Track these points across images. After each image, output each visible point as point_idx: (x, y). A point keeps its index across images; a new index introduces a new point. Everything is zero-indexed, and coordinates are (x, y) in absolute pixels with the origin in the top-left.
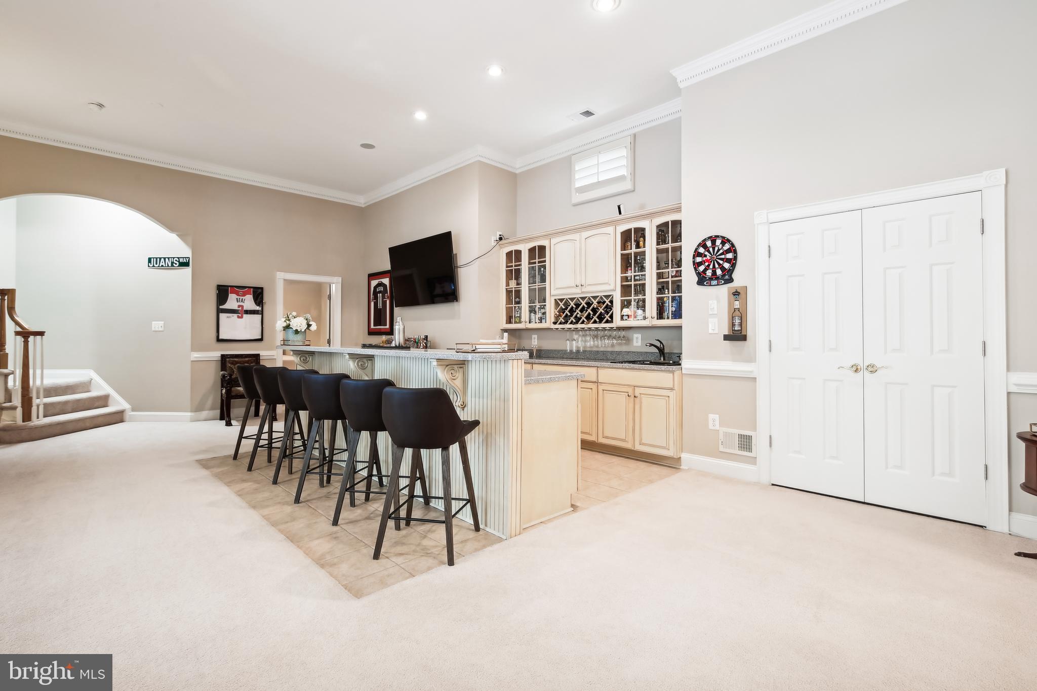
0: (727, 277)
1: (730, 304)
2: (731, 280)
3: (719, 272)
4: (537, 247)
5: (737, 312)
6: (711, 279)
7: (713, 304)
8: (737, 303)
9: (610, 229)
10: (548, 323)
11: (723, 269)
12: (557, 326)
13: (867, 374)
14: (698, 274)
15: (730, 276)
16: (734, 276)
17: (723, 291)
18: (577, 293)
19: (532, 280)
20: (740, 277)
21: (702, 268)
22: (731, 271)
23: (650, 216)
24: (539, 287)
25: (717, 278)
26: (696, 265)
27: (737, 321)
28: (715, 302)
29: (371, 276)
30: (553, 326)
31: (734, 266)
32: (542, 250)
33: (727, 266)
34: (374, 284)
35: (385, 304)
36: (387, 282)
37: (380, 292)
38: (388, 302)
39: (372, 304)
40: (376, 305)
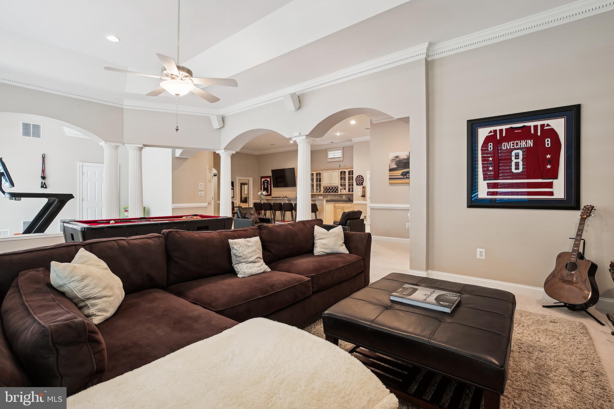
1: (362, 190)
3: (360, 183)
5: (364, 191)
7: (359, 189)
8: (364, 189)
9: (338, 171)
10: (322, 193)
11: (361, 182)
12: (324, 194)
17: (361, 187)
18: (329, 185)
19: (317, 181)
20: (364, 184)
21: (357, 182)
23: (347, 169)
24: (319, 183)
26: (356, 181)
27: (364, 193)
29: (262, 177)
30: (323, 194)
31: (363, 182)
32: (320, 174)
33: (362, 182)
34: (263, 180)
35: (268, 186)
36: (269, 179)
37: (266, 183)
38: (269, 186)
39: (262, 186)
40: (264, 186)
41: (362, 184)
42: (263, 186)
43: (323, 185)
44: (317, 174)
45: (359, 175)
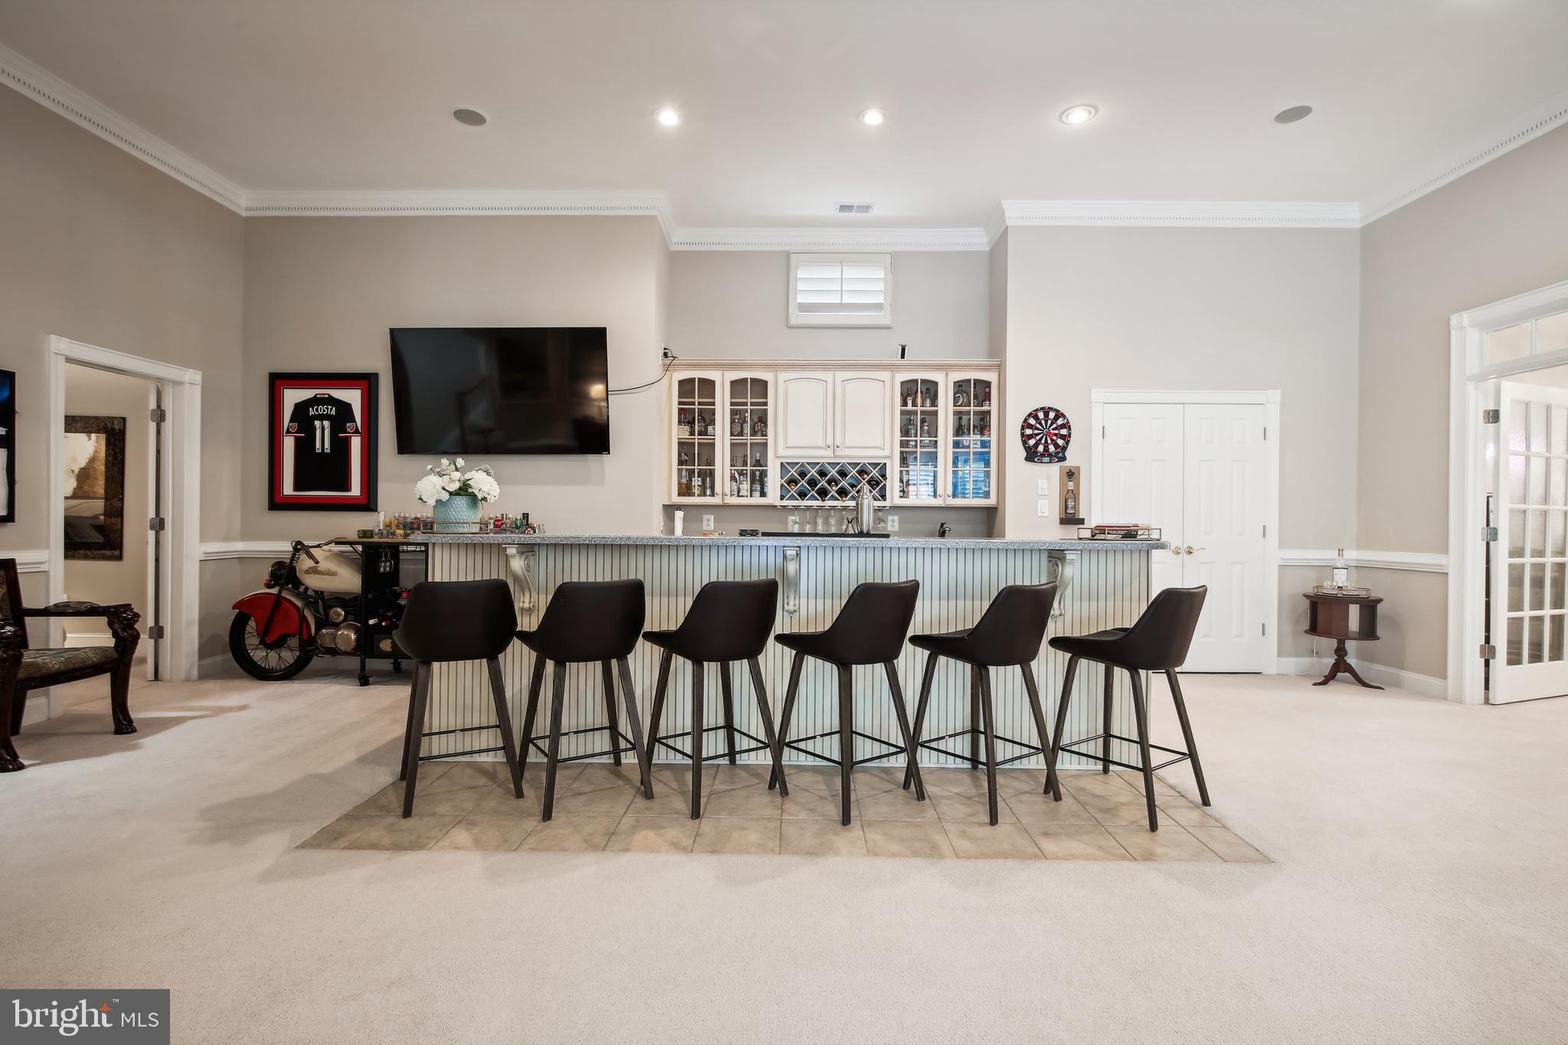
0: (1060, 455)
1: (1062, 485)
2: (1064, 459)
3: (1052, 448)
4: (749, 380)
5: (1070, 493)
6: (1043, 455)
7: (1043, 483)
8: (1071, 484)
9: (885, 375)
10: (773, 496)
11: (1056, 446)
12: (785, 503)
13: (1186, 556)
14: (1027, 449)
15: (1064, 454)
16: (1067, 454)
17: (1054, 470)
18: (824, 456)
19: (737, 429)
20: (1073, 457)
21: (1032, 442)
22: (1064, 449)
23: (945, 368)
24: (752, 441)
25: (1050, 455)
26: (1025, 439)
27: (1071, 504)
28: (1046, 481)
29: (279, 381)
30: (779, 503)
31: (1068, 442)
32: (761, 386)
33: (1060, 442)
34: (292, 397)
35: (341, 447)
36: (352, 397)
37: (322, 418)
38: (356, 443)
39: (289, 444)
40: (304, 447)
41: (1060, 456)
42: (297, 440)
43: (782, 452)
44: (737, 386)
45: (1047, 405)
